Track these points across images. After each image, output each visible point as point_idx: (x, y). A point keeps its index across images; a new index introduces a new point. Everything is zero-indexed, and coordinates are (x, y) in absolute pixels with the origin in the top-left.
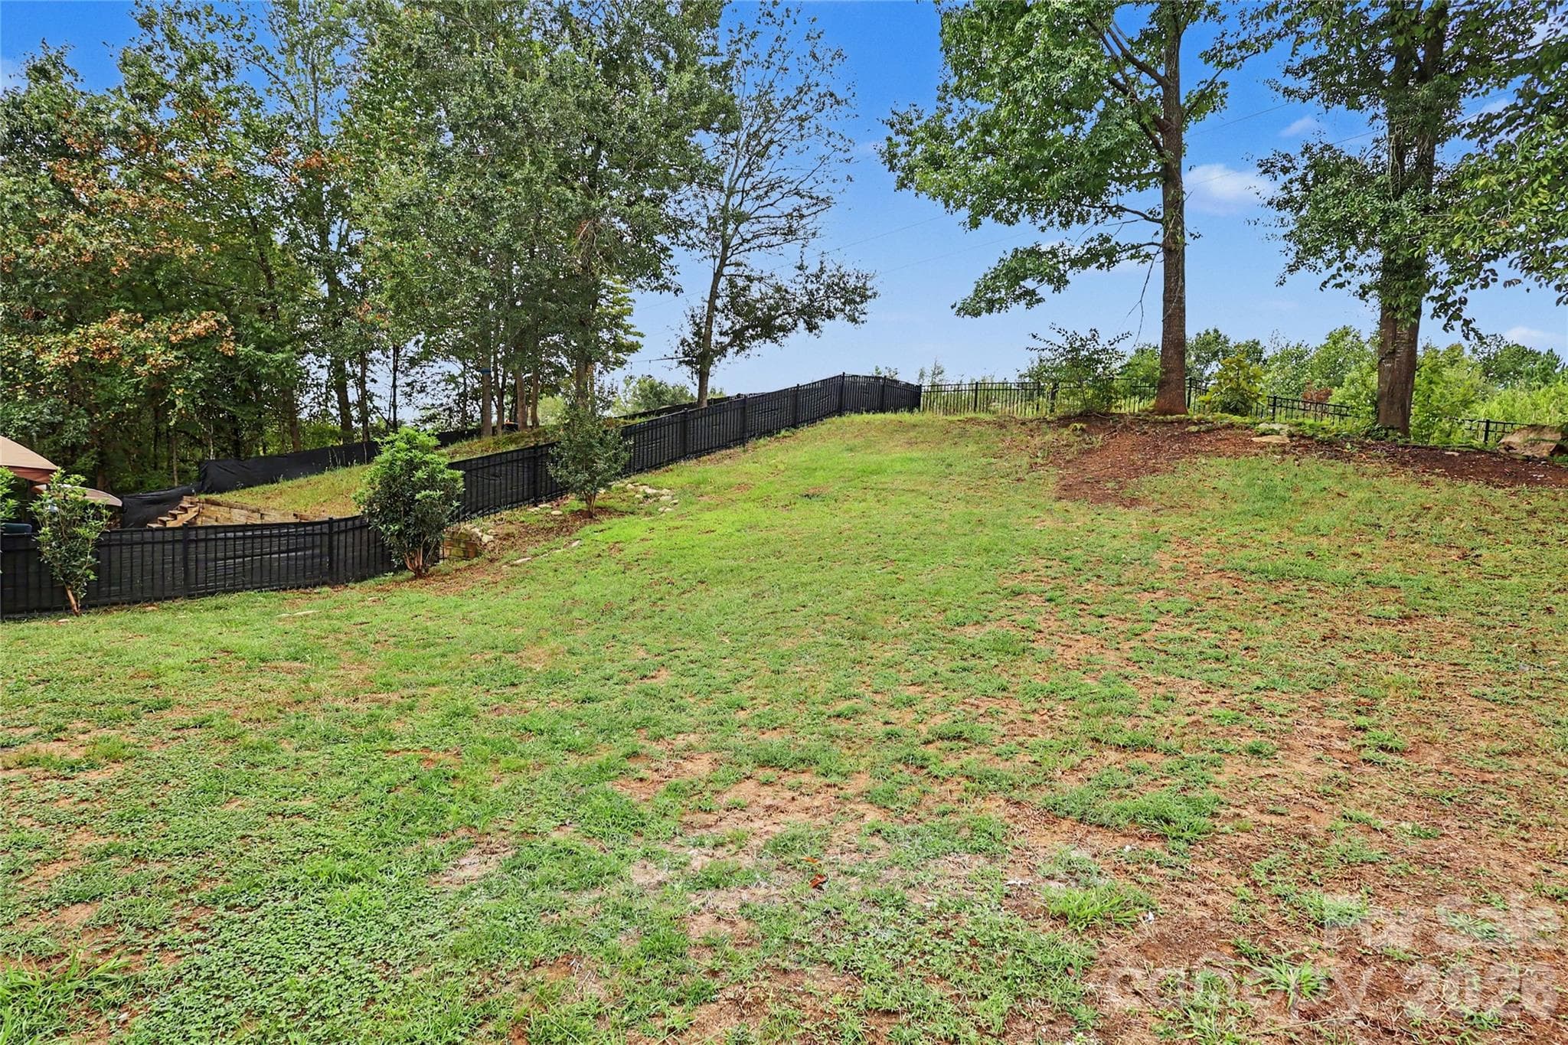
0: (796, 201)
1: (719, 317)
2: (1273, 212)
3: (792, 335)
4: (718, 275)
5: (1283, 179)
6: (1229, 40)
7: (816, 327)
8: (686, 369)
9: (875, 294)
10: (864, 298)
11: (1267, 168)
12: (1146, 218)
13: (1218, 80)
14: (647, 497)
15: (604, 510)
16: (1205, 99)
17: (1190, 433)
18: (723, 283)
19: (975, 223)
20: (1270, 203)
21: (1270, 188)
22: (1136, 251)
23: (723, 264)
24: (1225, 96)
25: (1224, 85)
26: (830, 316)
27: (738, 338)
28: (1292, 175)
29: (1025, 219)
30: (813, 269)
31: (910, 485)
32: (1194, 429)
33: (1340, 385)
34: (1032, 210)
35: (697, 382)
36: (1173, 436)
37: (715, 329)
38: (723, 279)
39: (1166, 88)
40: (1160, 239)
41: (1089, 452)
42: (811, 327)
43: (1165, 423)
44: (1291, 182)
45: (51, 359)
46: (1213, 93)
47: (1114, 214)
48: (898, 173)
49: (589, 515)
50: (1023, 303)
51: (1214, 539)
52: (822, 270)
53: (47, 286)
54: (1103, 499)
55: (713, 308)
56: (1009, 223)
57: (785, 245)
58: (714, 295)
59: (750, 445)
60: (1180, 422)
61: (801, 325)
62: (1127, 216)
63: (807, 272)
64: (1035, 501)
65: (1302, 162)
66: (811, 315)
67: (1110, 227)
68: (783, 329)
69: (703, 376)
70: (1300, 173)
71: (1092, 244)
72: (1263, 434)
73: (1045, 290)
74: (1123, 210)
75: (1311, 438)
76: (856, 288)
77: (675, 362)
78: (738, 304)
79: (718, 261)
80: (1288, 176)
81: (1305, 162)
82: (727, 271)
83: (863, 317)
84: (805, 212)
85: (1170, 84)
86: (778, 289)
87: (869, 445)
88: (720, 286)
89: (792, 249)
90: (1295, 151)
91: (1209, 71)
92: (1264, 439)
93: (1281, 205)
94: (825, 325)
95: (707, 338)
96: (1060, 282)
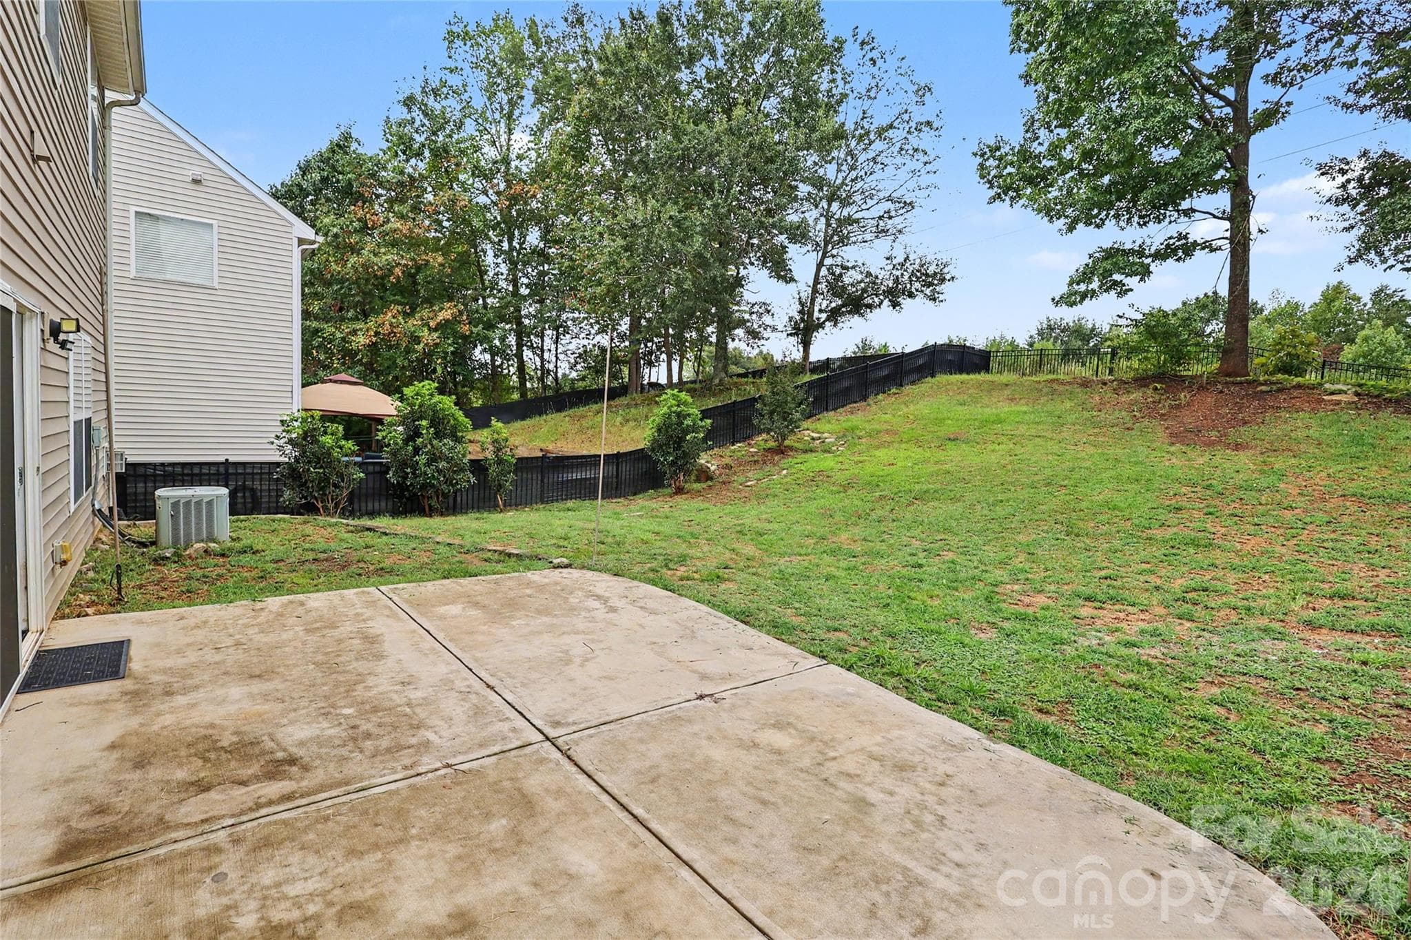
0: (889, 205)
1: (819, 300)
2: (1331, 208)
3: (876, 311)
4: (820, 265)
5: (1340, 179)
6: (1291, 64)
7: (898, 304)
8: (793, 340)
9: (953, 278)
10: (943, 280)
11: (1324, 170)
12: (1215, 217)
13: (1283, 101)
14: (813, 439)
15: (791, 448)
16: (1270, 116)
17: (1262, 392)
18: (824, 272)
19: (1071, 228)
20: (1329, 200)
21: (1329, 187)
22: (1208, 246)
23: (824, 256)
24: (1287, 112)
25: (1289, 104)
26: (911, 295)
27: (834, 315)
28: (1349, 176)
29: (1111, 223)
30: (901, 259)
31: (1033, 432)
32: (1264, 388)
33: (1352, 341)
34: (1117, 217)
35: (801, 349)
36: (1247, 395)
37: (816, 309)
38: (824, 269)
39: (1235, 110)
40: (1228, 234)
41: (1178, 407)
42: (895, 305)
43: (1234, 383)
44: (1348, 181)
45: (362, 340)
46: (1277, 111)
47: (1185, 215)
48: (996, 189)
49: (781, 451)
50: (1113, 292)
51: (1324, 474)
52: (907, 258)
53: (350, 289)
54: (1211, 444)
55: (815, 291)
56: (1098, 226)
57: (876, 241)
58: (817, 281)
59: (870, 400)
60: (1249, 383)
61: (886, 302)
62: (1197, 215)
63: (895, 262)
64: (1154, 445)
65: (1358, 166)
66: (895, 295)
67: (1183, 225)
68: (870, 306)
69: (806, 344)
70: (1357, 174)
71: (1172, 241)
72: (1332, 393)
73: (1132, 282)
74: (1194, 211)
75: (1377, 397)
76: (935, 274)
77: (785, 334)
78: (836, 288)
79: (820, 253)
80: (1346, 177)
81: (1362, 164)
82: (828, 261)
83: (941, 297)
84: (893, 213)
85: (1239, 105)
86: (869, 274)
87: (975, 401)
88: (822, 274)
89: (883, 245)
90: (1353, 156)
91: (1274, 93)
92: (1334, 397)
93: (1338, 202)
94: (906, 302)
95: (811, 313)
96: (1145, 273)
